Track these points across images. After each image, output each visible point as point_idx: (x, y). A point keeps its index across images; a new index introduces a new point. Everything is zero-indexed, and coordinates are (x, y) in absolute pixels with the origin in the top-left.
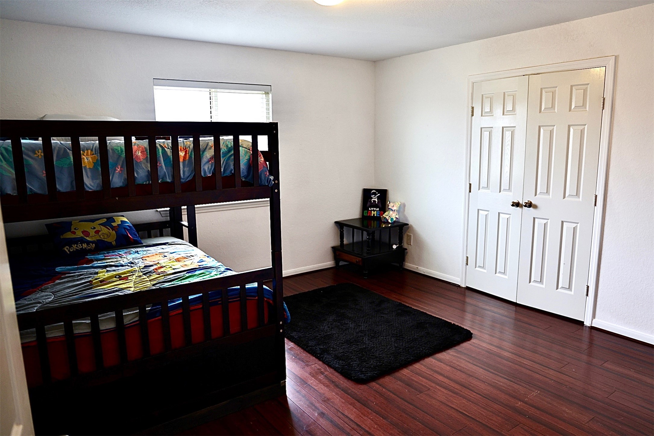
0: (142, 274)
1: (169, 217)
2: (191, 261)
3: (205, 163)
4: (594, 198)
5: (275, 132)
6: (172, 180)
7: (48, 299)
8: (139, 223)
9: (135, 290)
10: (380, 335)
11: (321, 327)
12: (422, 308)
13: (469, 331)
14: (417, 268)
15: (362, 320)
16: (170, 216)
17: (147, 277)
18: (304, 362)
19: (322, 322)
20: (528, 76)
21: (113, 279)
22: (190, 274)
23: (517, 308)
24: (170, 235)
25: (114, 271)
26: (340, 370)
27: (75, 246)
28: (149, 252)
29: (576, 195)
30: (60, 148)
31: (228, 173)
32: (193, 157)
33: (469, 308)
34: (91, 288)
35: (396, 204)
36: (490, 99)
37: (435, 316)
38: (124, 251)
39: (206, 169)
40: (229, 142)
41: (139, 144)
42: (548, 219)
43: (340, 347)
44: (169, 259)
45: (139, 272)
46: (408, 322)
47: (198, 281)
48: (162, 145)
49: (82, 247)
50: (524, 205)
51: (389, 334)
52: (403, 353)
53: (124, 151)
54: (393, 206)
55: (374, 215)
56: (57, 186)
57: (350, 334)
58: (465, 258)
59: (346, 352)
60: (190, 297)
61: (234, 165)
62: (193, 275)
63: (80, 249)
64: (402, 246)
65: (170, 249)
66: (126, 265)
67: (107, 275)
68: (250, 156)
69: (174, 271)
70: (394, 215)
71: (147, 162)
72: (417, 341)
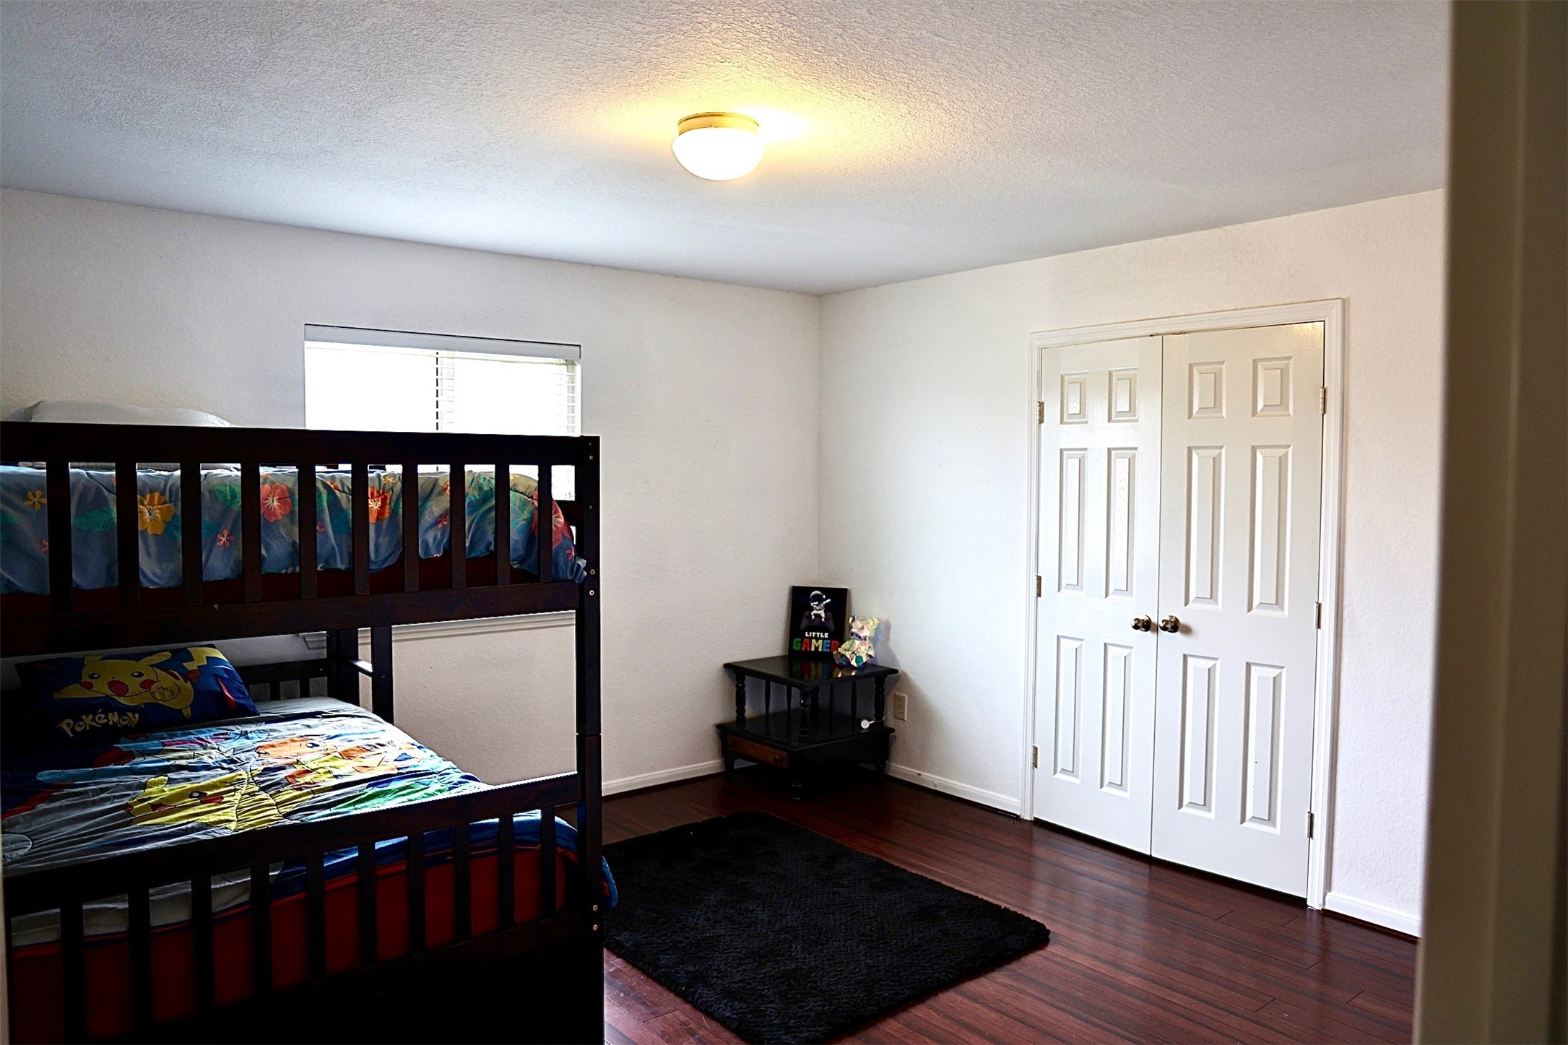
0: (257, 788)
1: (326, 650)
2: (379, 757)
3: (427, 525)
4: (1315, 610)
5: (591, 458)
6: (349, 564)
7: (16, 852)
8: (251, 664)
9: (241, 827)
10: (832, 938)
11: (690, 920)
12: (929, 871)
13: (1043, 926)
14: (919, 775)
15: (789, 901)
16: (328, 647)
17: (271, 795)
18: (647, 1006)
19: (692, 906)
20: (1161, 336)
21: (185, 801)
22: (376, 789)
23: (1153, 868)
24: (326, 694)
25: (188, 780)
26: (736, 1024)
27: (88, 719)
28: (275, 734)
29: (1274, 603)
30: (86, 488)
31: (480, 551)
32: (401, 514)
33: (1042, 871)
34: (129, 823)
35: (868, 623)
36: (1079, 384)
37: (961, 889)
38: (211, 731)
39: (431, 540)
40: (485, 478)
41: (274, 480)
42: (1217, 659)
43: (734, 968)
44: (323, 752)
45: (249, 783)
46: (898, 906)
47: (397, 806)
48: (329, 484)
49: (106, 721)
50: (1162, 625)
51: (853, 935)
52: (885, 981)
53: (239, 495)
54: (863, 628)
55: (817, 648)
56: (74, 576)
57: (759, 937)
58: (1031, 751)
59: (749, 979)
60: (378, 845)
61: (496, 532)
62: (386, 791)
63: (100, 726)
64: (883, 721)
65: (326, 726)
66: (217, 767)
67: (168, 791)
68: (532, 513)
69: (336, 782)
70: (863, 648)
71: (292, 523)
72: (919, 950)
